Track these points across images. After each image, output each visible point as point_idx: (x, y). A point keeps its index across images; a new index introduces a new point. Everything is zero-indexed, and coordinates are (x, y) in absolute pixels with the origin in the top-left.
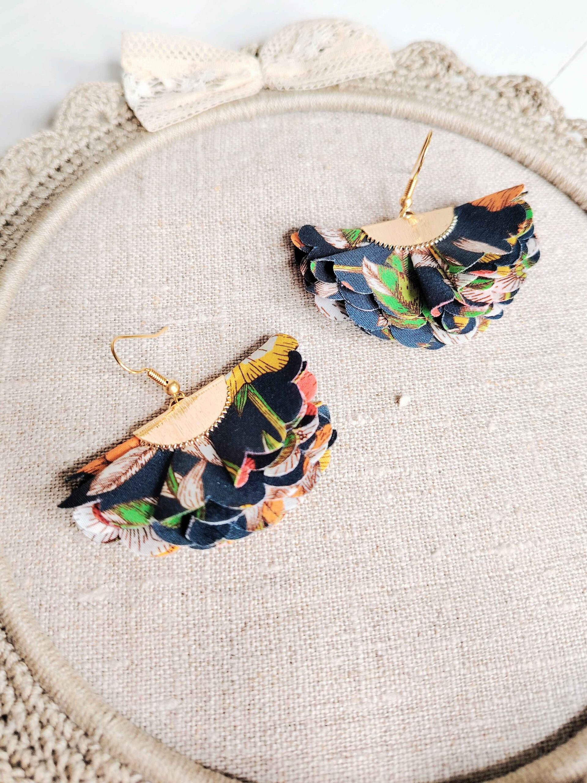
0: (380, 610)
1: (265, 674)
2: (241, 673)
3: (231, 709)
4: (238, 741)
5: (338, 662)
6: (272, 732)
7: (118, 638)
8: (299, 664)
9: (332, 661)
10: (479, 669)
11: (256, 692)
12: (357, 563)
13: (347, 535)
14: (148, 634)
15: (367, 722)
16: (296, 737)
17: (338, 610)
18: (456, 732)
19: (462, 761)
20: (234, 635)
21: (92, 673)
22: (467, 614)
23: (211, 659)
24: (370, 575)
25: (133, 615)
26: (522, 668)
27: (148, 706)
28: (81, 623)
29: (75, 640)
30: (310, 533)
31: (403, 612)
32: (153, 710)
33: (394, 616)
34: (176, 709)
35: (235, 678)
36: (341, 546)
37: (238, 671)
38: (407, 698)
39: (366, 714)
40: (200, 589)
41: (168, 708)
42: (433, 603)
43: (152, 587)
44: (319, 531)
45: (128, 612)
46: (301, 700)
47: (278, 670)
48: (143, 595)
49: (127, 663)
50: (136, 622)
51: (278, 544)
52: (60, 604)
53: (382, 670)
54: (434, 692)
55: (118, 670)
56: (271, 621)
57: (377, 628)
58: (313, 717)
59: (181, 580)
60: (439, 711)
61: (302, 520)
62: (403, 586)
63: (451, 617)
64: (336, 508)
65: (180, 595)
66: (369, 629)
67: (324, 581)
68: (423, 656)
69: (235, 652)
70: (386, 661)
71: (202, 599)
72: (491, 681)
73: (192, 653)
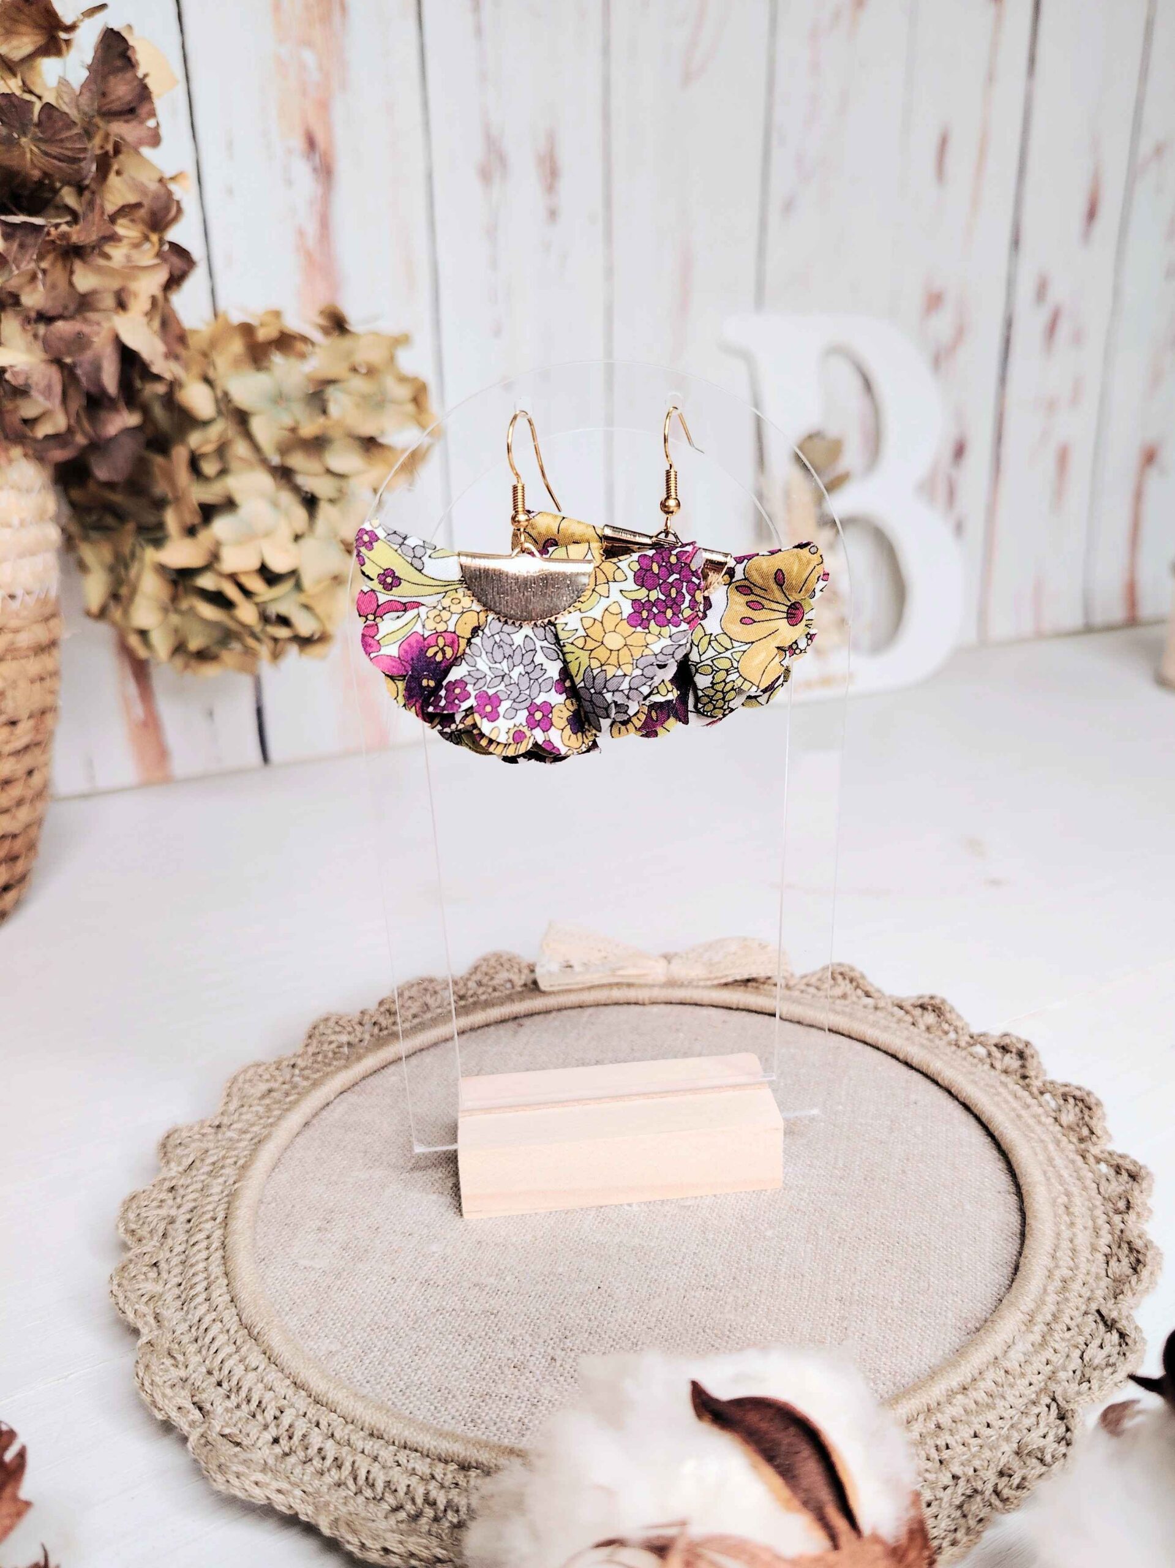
3: (387, 1364)
4: (379, 1386)
8: (471, 1348)
11: (417, 1358)
15: (513, 1403)
20: (422, 1315)
25: (339, 1282)
27: (312, 1343)
32: (315, 1347)
39: (515, 1397)
41: (330, 1349)
42: (632, 1337)
46: (457, 1373)
49: (312, 1311)
51: (503, 1267)
58: (462, 1387)
66: (555, 1339)
69: (416, 1326)
70: (558, 1364)
73: (376, 1318)
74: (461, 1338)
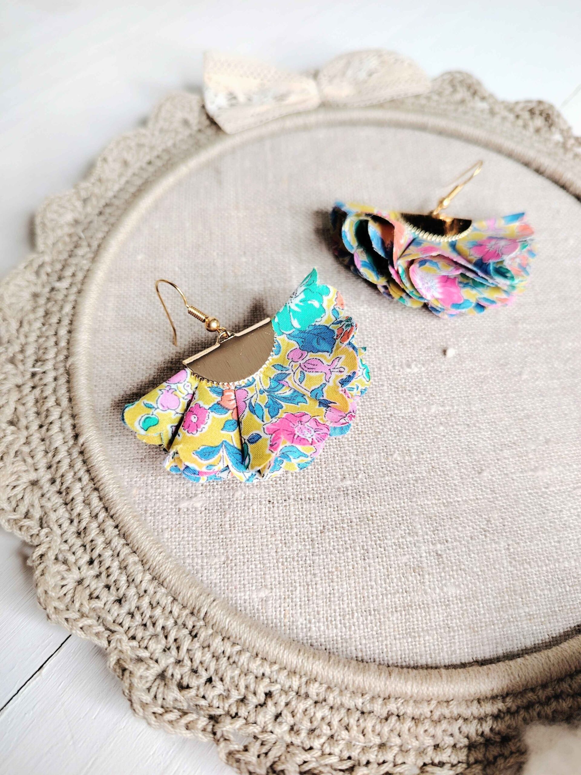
0: (437, 518)
1: (343, 568)
2: (322, 568)
3: (314, 597)
4: (321, 624)
5: (404, 559)
6: (351, 617)
7: (215, 538)
8: (371, 561)
9: (399, 558)
10: (523, 566)
11: (335, 584)
12: (416, 481)
13: (407, 458)
14: (241, 535)
15: (431, 609)
16: (371, 620)
17: (403, 517)
18: (506, 617)
19: (512, 640)
20: (314, 536)
21: (193, 566)
22: (511, 522)
23: (295, 556)
24: (427, 490)
25: (228, 519)
26: (559, 566)
27: (242, 594)
28: (181, 525)
29: (177, 539)
30: (375, 455)
31: (457, 520)
32: (247, 597)
33: (450, 523)
34: (266, 597)
35: (317, 572)
36: (402, 467)
37: (319, 566)
38: (465, 590)
39: (430, 602)
40: (284, 498)
41: (260, 596)
42: (482, 513)
43: (244, 495)
44: (382, 454)
45: (223, 516)
46: (374, 590)
47: (353, 565)
48: (236, 502)
49: (223, 559)
50: (230, 524)
52: (163, 510)
53: (442, 565)
54: (487, 585)
55: (215, 564)
56: (345, 525)
57: (436, 532)
58: (385, 604)
59: (267, 491)
60: (491, 600)
61: (368, 446)
62: (456, 499)
63: (498, 524)
64: (395, 437)
65: (267, 503)
66: (429, 533)
67: (389, 494)
68: (476, 556)
69: (316, 550)
70: (445, 560)
71: (285, 506)
72: (534, 576)
73: (279, 550)
74: (358, 553)
